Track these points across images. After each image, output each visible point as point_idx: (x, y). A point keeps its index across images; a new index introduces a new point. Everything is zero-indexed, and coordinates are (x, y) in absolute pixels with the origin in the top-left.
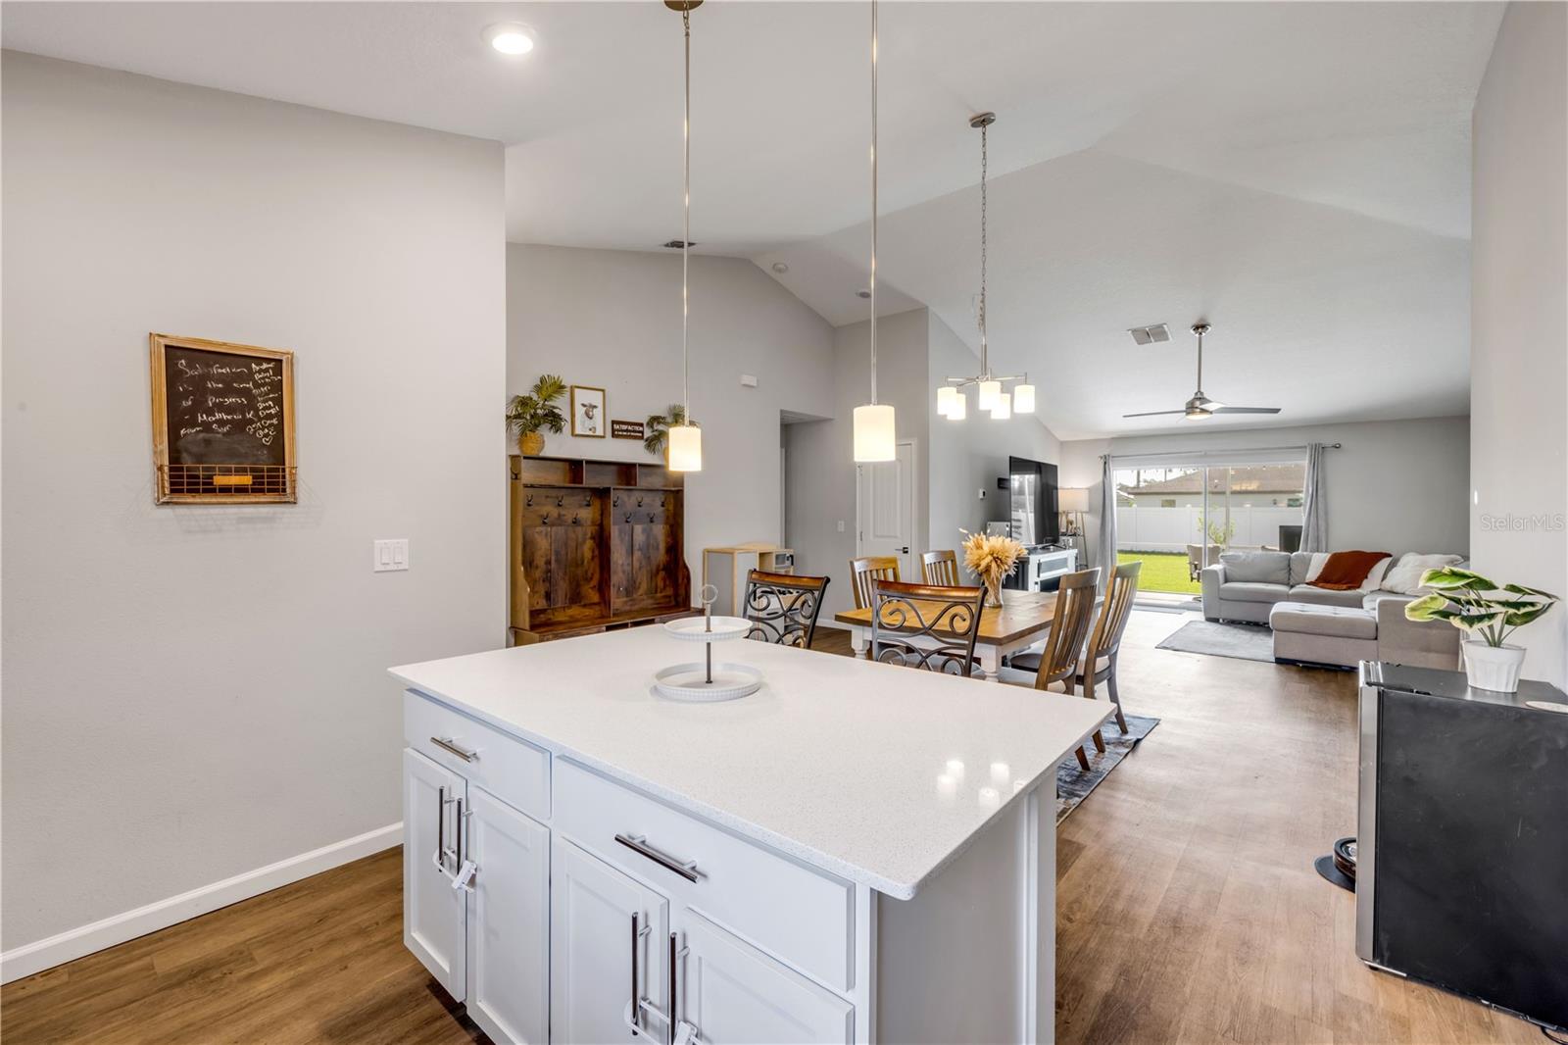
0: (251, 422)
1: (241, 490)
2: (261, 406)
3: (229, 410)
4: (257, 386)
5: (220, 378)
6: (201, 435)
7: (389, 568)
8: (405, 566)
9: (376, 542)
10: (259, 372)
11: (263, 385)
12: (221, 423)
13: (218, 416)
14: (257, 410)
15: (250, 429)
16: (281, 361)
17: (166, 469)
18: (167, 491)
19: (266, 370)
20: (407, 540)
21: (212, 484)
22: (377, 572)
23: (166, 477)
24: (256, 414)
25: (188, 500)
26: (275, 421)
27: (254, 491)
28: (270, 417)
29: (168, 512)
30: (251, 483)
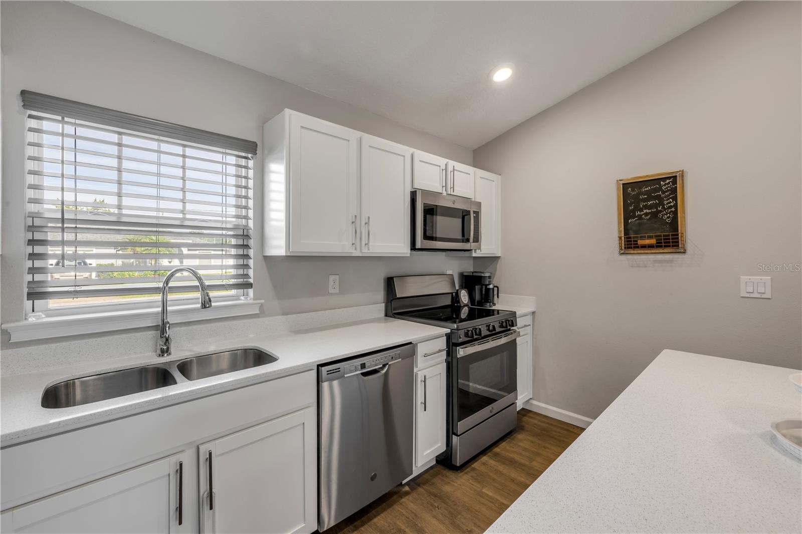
0: (660, 212)
1: (651, 246)
2: (666, 202)
3: (649, 207)
4: (664, 192)
5: (646, 193)
6: (638, 221)
7: (752, 295)
8: (768, 295)
9: (741, 277)
10: (665, 185)
11: (667, 192)
12: (646, 214)
13: (645, 211)
14: (663, 205)
15: (660, 215)
16: (676, 176)
17: (623, 238)
18: (623, 248)
19: (669, 183)
20: (770, 278)
21: (637, 244)
22: (742, 297)
23: (623, 242)
24: (663, 207)
25: (632, 252)
26: (673, 209)
27: (657, 247)
28: (670, 207)
29: (624, 257)
30: (655, 243)
